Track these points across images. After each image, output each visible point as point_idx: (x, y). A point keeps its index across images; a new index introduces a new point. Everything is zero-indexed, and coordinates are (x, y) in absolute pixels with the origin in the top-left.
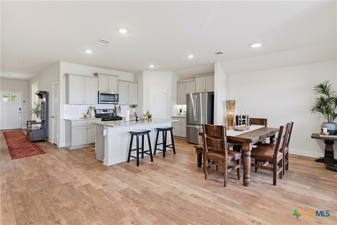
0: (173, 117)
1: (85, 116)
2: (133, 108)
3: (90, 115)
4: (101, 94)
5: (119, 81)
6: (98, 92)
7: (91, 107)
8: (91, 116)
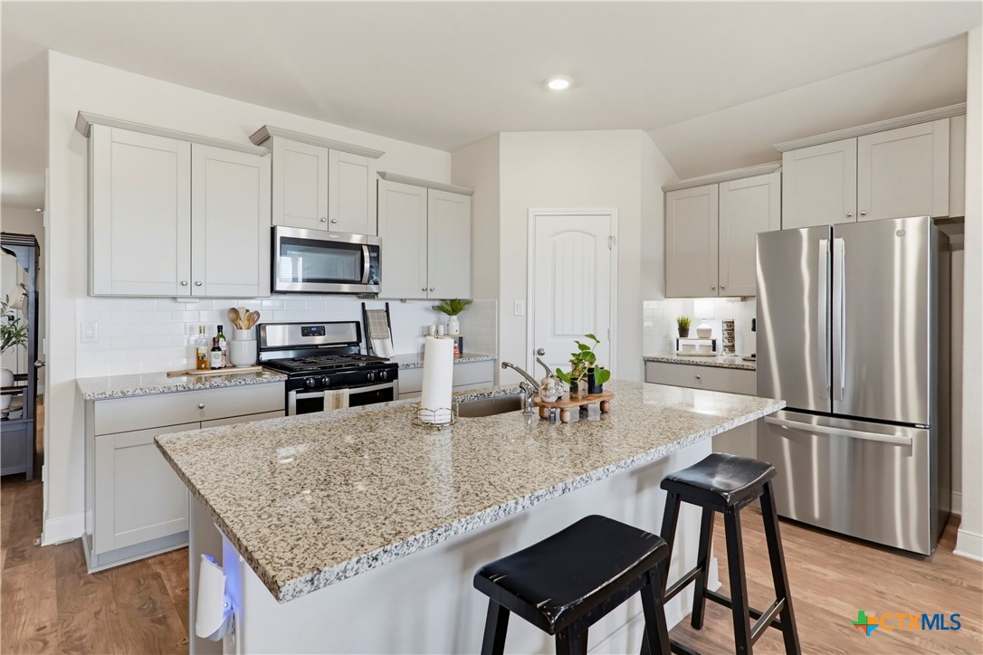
0: (647, 361)
1: (201, 362)
2: (449, 314)
3: (226, 355)
4: (285, 240)
5: (381, 180)
6: (273, 230)
7: (234, 310)
8: (235, 362)
